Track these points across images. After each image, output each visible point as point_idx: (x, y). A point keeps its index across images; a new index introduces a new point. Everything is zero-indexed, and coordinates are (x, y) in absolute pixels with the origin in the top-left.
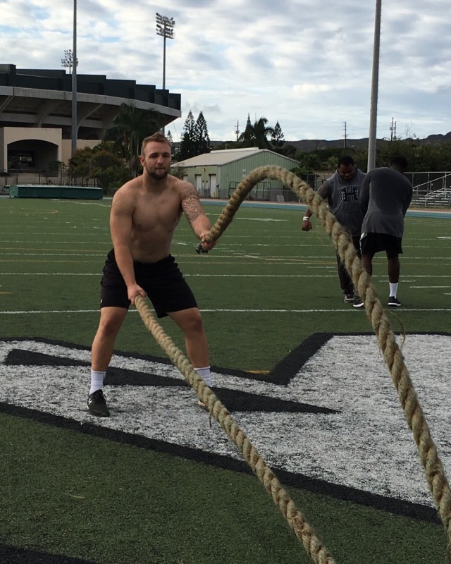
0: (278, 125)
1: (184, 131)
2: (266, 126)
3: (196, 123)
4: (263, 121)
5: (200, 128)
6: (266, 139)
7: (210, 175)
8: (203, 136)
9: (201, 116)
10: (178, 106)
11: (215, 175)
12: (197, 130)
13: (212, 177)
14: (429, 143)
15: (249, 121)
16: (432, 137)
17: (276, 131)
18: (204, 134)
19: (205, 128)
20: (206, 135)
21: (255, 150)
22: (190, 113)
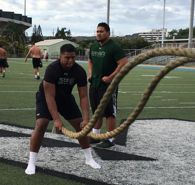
0: (69, 30)
1: (33, 32)
2: (65, 31)
3: (37, 29)
4: (63, 29)
5: (39, 31)
6: (65, 35)
7: (44, 50)
8: (40, 34)
9: (39, 26)
10: (31, 23)
11: (46, 49)
12: (38, 32)
13: (45, 51)
14: (125, 39)
15: (58, 29)
16: (127, 36)
17: (69, 33)
18: (40, 33)
19: (41, 31)
20: (41, 34)
21: (62, 40)
22: (35, 25)
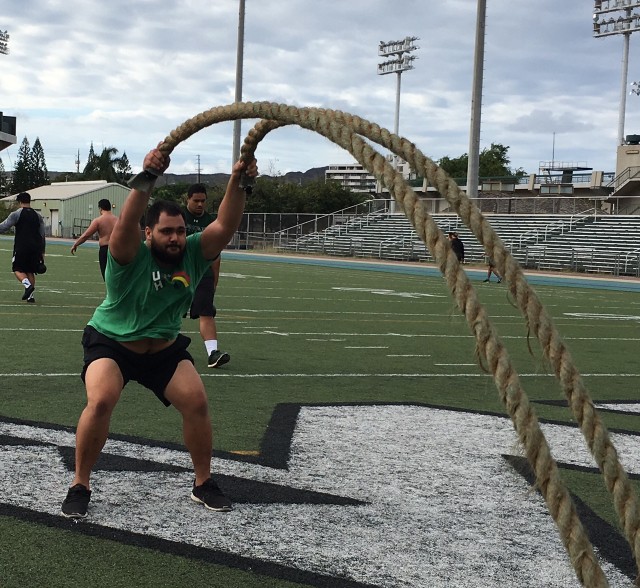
0: (125, 155)
1: (17, 160)
2: (113, 157)
3: (31, 150)
4: (107, 152)
5: (36, 156)
6: (113, 170)
7: (51, 210)
8: (40, 165)
9: (38, 143)
10: (13, 132)
11: (57, 210)
12: (32, 159)
13: (54, 213)
14: (287, 182)
15: (92, 151)
16: (291, 175)
17: (123, 162)
18: (40, 163)
19: (42, 156)
20: (43, 164)
21: (103, 183)
22: (25, 140)
